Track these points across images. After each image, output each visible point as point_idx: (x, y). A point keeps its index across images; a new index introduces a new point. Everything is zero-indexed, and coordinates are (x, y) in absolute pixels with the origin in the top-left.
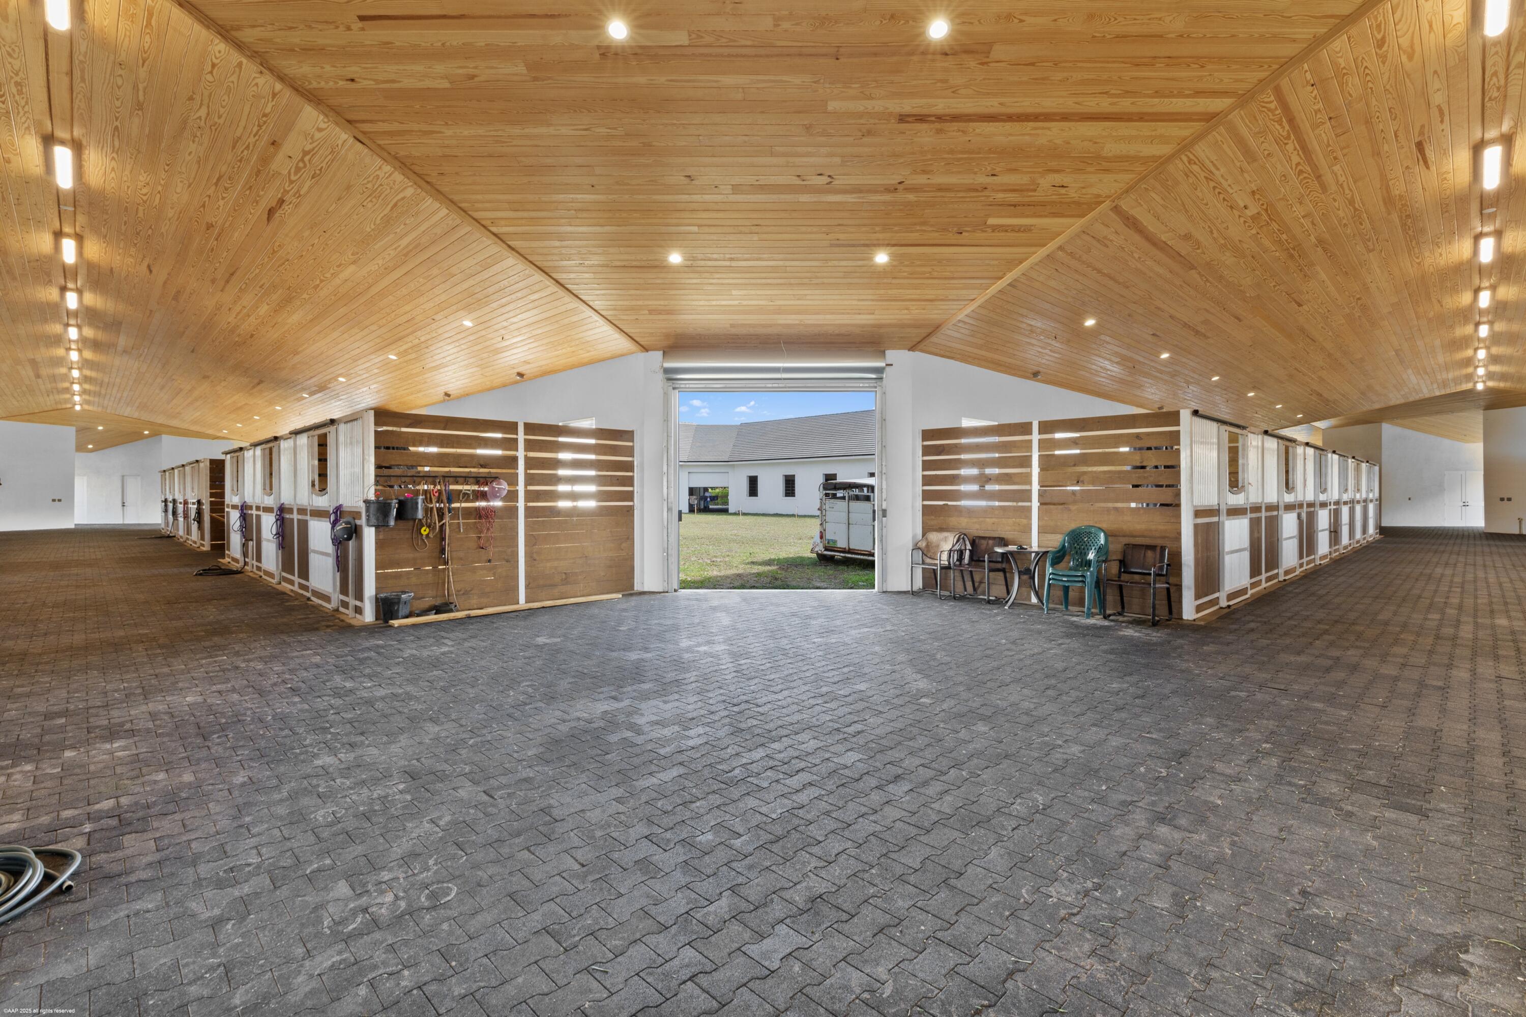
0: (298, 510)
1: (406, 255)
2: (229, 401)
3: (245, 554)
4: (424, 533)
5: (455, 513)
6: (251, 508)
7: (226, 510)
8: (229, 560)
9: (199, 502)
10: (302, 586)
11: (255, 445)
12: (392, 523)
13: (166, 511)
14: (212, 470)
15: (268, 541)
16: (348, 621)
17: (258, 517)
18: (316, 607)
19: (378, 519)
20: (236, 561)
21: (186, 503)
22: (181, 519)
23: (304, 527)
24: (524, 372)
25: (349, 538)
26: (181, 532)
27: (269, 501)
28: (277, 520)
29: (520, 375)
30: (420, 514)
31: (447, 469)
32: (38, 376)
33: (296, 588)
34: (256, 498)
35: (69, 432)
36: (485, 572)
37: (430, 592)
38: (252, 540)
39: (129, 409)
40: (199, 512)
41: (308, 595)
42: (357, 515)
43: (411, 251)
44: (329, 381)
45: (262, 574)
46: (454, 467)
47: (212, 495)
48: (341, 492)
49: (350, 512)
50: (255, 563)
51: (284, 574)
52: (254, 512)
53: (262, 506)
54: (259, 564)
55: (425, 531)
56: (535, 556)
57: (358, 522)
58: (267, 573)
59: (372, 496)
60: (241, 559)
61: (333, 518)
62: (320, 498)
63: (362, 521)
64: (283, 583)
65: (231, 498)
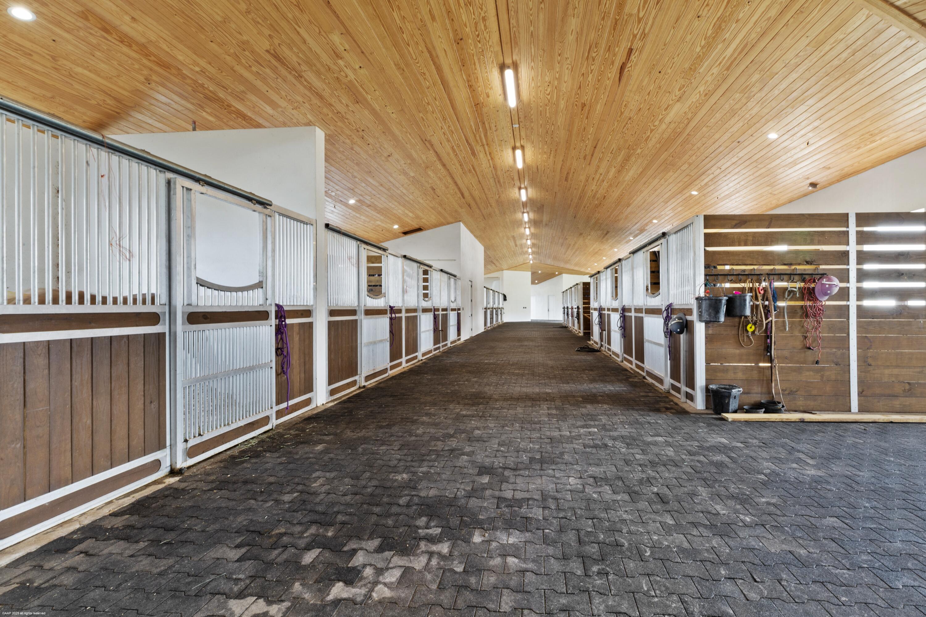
0: (635, 309)
1: (728, 69)
2: (592, 249)
3: (601, 340)
4: (750, 330)
5: (780, 312)
6: (604, 309)
7: (591, 311)
8: (593, 342)
9: (578, 307)
10: (637, 366)
11: (607, 268)
12: (722, 319)
13: (564, 313)
14: (584, 289)
15: (615, 331)
16: (681, 405)
17: (609, 316)
18: (651, 386)
19: (710, 315)
20: (597, 343)
21: (572, 308)
22: (570, 317)
23: (640, 322)
24: (816, 182)
25: (681, 332)
26: (570, 325)
27: (616, 304)
28: (621, 317)
29: (814, 185)
30: (748, 312)
31: (771, 267)
32: (516, 245)
33: (634, 367)
34: (607, 303)
35: (528, 274)
36: (811, 373)
37: (755, 388)
38: (605, 330)
39: (549, 260)
40: (578, 313)
41: (644, 374)
42: (689, 311)
43: (736, 58)
44: (646, 225)
45: (611, 353)
46: (778, 264)
47: (584, 303)
48: (671, 292)
49: (680, 310)
50: (607, 346)
51: (625, 356)
52: (606, 312)
53: (611, 307)
54: (609, 347)
55: (750, 328)
56: (870, 361)
57: (689, 318)
58: (614, 353)
59: (702, 294)
60: (599, 342)
61: (665, 314)
62: (653, 299)
63: (694, 317)
64: (624, 362)
65: (594, 304)
